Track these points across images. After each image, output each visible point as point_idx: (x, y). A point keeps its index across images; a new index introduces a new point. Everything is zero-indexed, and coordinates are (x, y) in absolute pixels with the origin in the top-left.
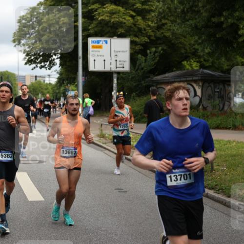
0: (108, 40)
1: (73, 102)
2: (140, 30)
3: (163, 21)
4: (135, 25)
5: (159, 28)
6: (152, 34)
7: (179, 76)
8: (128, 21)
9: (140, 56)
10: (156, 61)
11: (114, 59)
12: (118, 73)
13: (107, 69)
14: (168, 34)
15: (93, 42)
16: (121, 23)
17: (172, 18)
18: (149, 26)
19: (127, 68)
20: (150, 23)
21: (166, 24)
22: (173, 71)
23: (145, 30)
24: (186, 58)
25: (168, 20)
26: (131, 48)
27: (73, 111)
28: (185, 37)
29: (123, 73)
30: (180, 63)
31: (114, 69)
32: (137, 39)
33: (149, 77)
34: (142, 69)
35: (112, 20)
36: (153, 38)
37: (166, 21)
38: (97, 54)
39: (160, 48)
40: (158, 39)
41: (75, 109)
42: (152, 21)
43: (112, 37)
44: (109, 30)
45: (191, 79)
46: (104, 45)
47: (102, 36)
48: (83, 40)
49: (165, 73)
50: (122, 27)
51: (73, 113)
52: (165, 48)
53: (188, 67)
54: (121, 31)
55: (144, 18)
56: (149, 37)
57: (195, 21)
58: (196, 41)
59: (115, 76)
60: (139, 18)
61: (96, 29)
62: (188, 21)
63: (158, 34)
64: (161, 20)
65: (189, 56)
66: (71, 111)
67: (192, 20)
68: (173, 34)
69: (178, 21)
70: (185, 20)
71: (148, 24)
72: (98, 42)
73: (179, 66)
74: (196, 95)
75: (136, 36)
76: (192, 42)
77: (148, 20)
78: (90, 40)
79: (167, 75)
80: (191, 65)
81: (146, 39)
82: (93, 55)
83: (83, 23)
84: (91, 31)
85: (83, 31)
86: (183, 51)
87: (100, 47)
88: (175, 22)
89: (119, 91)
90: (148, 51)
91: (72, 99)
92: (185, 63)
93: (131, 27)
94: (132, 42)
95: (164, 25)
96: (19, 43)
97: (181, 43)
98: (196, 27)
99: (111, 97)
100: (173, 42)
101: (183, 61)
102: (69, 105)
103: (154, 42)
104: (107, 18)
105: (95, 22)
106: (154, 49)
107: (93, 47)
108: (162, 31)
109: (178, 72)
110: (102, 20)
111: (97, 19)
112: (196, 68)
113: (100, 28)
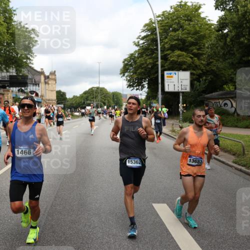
0: (177, 72)
1: (200, 114)
2: (196, 66)
3: (211, 60)
4: (193, 63)
5: (208, 64)
6: (204, 68)
7: (222, 95)
8: (189, 60)
9: (196, 82)
10: (206, 85)
11: (180, 84)
12: (183, 93)
13: (176, 90)
14: (214, 68)
15: (167, 74)
16: (185, 62)
17: (217, 58)
18: (202, 63)
19: (188, 89)
20: (202, 62)
21: (213, 62)
22: (217, 91)
23: (199, 66)
24: (226, 83)
25: (214, 59)
26: (191, 77)
27: (200, 122)
28: (225, 70)
29: (186, 92)
30: (222, 86)
31: (180, 90)
32: (194, 72)
33: (201, 95)
34: (198, 90)
35: (179, 60)
36: (204, 71)
37: (213, 60)
38: (170, 81)
39: (209, 77)
40: (208, 71)
41: (202, 120)
42: (204, 60)
43: (179, 70)
44: (177, 66)
45: (229, 96)
46: (174, 76)
47: (173, 70)
48: (161, 72)
49: (212, 93)
50: (185, 65)
51: (200, 124)
52: (212, 77)
53: (227, 88)
54: (184, 66)
55: (199, 59)
56: (202, 70)
57: (231, 60)
58: (232, 72)
59: (181, 94)
60: (196, 59)
61: (169, 66)
62: (227, 60)
63: (208, 68)
64: (209, 60)
65: (228, 82)
66: (198, 123)
67: (229, 59)
68: (217, 68)
69: (221, 60)
70: (225, 60)
71: (201, 63)
72: (171, 74)
73: (221, 88)
74: (232, 106)
75: (194, 70)
76: (230, 73)
77: (201, 60)
78: (166, 72)
79: (213, 94)
80: (229, 88)
81: (200, 72)
82: (167, 82)
83: (161, 62)
84: (166, 67)
85: (162, 67)
86: (224, 79)
87: (172, 77)
88: (219, 60)
89: (183, 104)
90: (201, 79)
91: (199, 112)
92: (225, 86)
93: (190, 64)
94: (191, 74)
95: (211, 62)
96: (124, 75)
97: (222, 74)
98: (232, 63)
99: (178, 107)
100: (217, 73)
101: (224, 85)
102: (196, 117)
103: (205, 73)
104: (176, 59)
105: (168, 62)
106: (204, 78)
107: (167, 77)
108: (210, 66)
109: (221, 92)
110: (173, 60)
111: (170, 60)
112: (232, 90)
113: (171, 66)
